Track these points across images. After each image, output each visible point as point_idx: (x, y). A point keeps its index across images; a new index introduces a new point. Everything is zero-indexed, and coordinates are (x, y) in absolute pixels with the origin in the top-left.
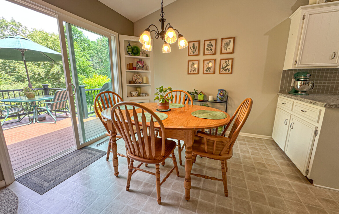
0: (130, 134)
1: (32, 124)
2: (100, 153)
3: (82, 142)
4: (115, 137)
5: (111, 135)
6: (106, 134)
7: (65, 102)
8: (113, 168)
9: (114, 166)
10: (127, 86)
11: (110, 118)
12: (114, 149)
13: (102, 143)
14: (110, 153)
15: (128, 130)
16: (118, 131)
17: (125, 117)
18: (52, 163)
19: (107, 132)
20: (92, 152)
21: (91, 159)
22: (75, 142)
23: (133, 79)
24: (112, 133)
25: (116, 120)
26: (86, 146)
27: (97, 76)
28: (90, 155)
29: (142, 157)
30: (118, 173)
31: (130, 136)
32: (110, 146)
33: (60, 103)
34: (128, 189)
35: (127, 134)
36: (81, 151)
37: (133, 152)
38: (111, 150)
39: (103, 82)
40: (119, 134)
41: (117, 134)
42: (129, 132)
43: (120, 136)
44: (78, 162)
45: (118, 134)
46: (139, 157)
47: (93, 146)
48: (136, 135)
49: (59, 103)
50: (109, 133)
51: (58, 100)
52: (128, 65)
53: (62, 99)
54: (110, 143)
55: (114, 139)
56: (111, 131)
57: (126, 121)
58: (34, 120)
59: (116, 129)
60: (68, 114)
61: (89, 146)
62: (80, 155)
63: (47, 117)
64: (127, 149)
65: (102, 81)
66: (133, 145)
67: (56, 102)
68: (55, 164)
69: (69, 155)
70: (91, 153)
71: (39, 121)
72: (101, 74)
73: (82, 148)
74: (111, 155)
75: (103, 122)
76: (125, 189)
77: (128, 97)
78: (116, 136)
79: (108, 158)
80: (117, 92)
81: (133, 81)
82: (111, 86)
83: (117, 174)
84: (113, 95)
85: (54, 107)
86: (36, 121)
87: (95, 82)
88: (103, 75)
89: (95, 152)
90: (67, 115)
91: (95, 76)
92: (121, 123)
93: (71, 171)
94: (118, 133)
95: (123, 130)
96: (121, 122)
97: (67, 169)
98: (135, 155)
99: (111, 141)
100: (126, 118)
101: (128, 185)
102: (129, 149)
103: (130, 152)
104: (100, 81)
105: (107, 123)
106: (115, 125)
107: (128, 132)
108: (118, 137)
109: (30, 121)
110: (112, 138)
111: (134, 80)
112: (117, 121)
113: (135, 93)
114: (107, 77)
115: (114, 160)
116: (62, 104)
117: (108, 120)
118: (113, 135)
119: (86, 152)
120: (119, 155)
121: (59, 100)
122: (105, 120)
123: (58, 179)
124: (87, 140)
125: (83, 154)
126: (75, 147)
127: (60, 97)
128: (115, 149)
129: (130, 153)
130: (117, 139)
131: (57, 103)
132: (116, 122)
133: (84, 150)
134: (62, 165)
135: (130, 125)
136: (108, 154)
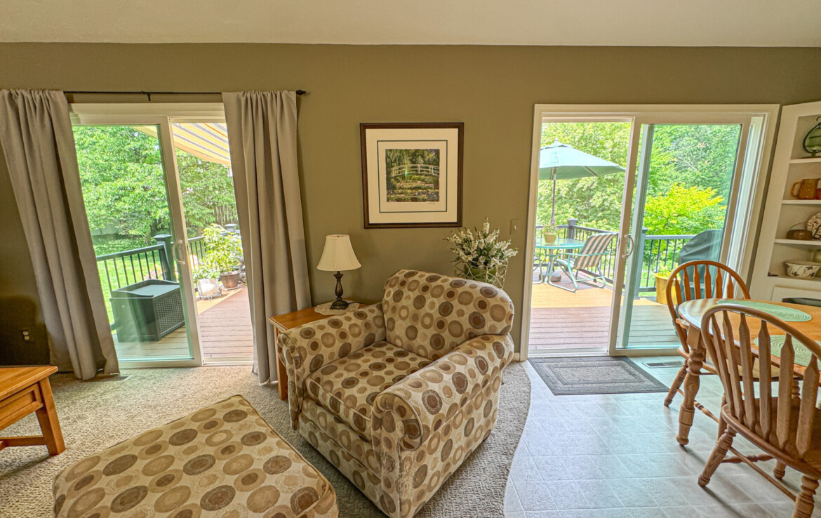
0: (741, 374)
1: (542, 284)
2: (652, 384)
3: (619, 346)
4: (700, 364)
5: (692, 357)
6: (676, 349)
7: (599, 256)
8: (677, 425)
9: (681, 422)
10: (776, 243)
11: (698, 323)
12: (690, 387)
13: (661, 364)
14: (678, 393)
15: (736, 364)
16: (711, 355)
17: (736, 332)
18: (569, 360)
19: (681, 348)
20: (637, 373)
21: (632, 384)
22: (607, 340)
23: (806, 225)
24: (695, 355)
25: (711, 331)
26: (625, 357)
27: (682, 189)
28: (632, 378)
29: (761, 437)
30: (686, 441)
31: (740, 378)
32: (680, 379)
33: (591, 257)
34: (703, 482)
35: (733, 371)
36: (615, 362)
37: (738, 414)
38: (682, 388)
39: (697, 205)
40: (712, 362)
41: (707, 360)
42: (740, 368)
43: (714, 368)
44: (608, 378)
45: (709, 362)
46: (754, 431)
47: (640, 363)
48: (757, 385)
49: (588, 258)
50: (687, 351)
51: (587, 253)
52: (797, 187)
53: (595, 250)
54: (684, 372)
55: (695, 367)
56: (693, 349)
57: (737, 343)
58: (546, 279)
59: (707, 351)
60: (598, 280)
61: (632, 360)
62: (613, 369)
63: (564, 277)
64: (725, 402)
65: (694, 204)
66: (742, 402)
67: (584, 255)
68: (572, 363)
69: (593, 359)
70: (634, 375)
71: (552, 282)
72: (695, 183)
73: (618, 356)
74: (679, 400)
75: (678, 326)
76: (695, 479)
77: (769, 275)
78: (704, 364)
79: (668, 402)
80: (732, 264)
81: (805, 231)
82: (719, 240)
83: (683, 441)
84: (719, 271)
85: (579, 263)
86: (548, 282)
87: (670, 206)
88: (701, 188)
89: (641, 376)
90: (595, 281)
91: (675, 191)
92: (721, 342)
93: (594, 385)
94: (709, 358)
95: (724, 358)
96: (724, 341)
97: (589, 379)
98: (743, 423)
99: (688, 369)
100: (739, 337)
101: (706, 476)
102: (729, 404)
103: (729, 410)
104: (688, 204)
105: (685, 330)
106: (706, 342)
107: (737, 367)
108: (707, 368)
109: (540, 279)
110: (691, 364)
111: (809, 228)
112: (712, 336)
113: (804, 267)
114: (713, 193)
115: (683, 410)
116: (592, 260)
117: (693, 328)
118: (697, 359)
119: (623, 367)
120: (701, 407)
121: (590, 253)
122: (683, 323)
123: (575, 386)
124: (630, 346)
125: (619, 368)
126: (605, 350)
127: (594, 247)
128: (693, 389)
129: (730, 414)
130: (702, 370)
131: (585, 257)
132: (710, 338)
133: (620, 362)
134: (583, 368)
135: (743, 354)
136: (673, 393)
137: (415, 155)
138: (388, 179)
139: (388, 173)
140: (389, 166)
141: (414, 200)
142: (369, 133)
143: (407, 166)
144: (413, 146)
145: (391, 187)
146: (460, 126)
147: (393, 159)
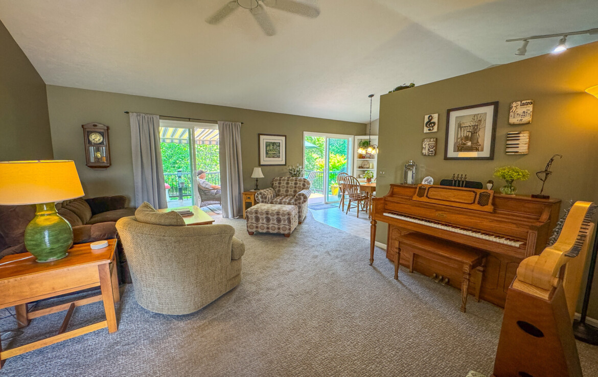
10: (357, 170)
36: (326, 204)
52: (359, 156)
137: (274, 144)
138: (266, 151)
139: (266, 149)
140: (266, 147)
141: (273, 157)
142: (262, 137)
143: (271, 147)
144: (273, 141)
145: (267, 153)
146: (285, 136)
147: (268, 145)
